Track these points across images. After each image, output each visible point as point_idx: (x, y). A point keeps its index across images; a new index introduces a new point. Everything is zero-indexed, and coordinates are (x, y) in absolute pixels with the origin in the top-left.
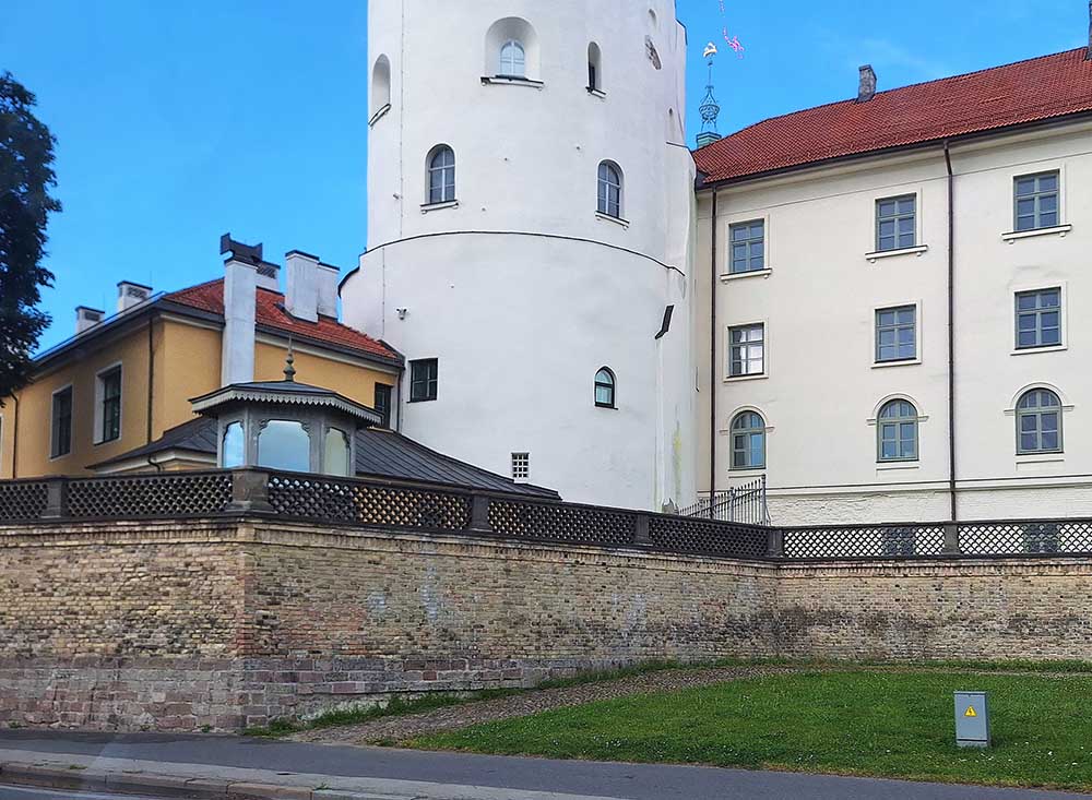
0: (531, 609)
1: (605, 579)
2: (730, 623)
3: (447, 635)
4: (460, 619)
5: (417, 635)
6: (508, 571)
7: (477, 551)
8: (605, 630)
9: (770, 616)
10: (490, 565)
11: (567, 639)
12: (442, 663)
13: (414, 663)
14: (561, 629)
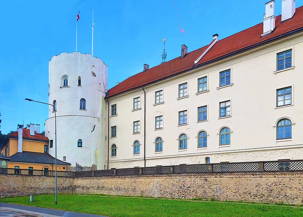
0: (27, 185)
1: (40, 181)
2: (63, 187)
3: (14, 188)
4: (16, 186)
5: (10, 188)
6: (23, 180)
7: (19, 177)
8: (39, 188)
9: (72, 186)
10: (20, 179)
11: (32, 189)
12: (13, 192)
13: (9, 192)
14: (32, 188)
